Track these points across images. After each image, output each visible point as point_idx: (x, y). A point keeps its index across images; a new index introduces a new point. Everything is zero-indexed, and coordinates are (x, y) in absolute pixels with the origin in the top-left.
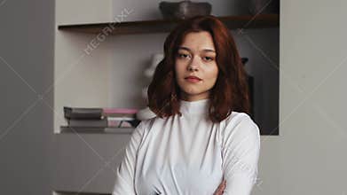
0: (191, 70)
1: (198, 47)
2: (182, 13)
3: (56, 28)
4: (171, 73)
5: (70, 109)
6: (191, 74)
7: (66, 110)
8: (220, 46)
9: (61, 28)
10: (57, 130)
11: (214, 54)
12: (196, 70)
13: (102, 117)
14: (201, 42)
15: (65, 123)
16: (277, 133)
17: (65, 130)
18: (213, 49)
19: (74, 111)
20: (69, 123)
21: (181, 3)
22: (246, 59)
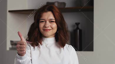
0: (46, 27)
1: (48, 18)
4: (37, 29)
6: (46, 29)
7: (11, 42)
8: (56, 17)
9: (9, 11)
10: (8, 49)
11: (54, 20)
12: (48, 27)
14: (49, 16)
17: (11, 49)
18: (54, 18)
19: (14, 42)
20: (12, 46)
21: (55, 2)
22: (79, 23)
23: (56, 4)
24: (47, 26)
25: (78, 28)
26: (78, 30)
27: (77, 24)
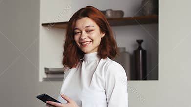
2: (108, 15)
3: (41, 25)
5: (48, 69)
7: (46, 69)
9: (43, 25)
10: (41, 80)
15: (45, 76)
16: (157, 79)
17: (45, 80)
19: (50, 70)
21: (107, 10)
22: (142, 41)
25: (140, 48)
26: (141, 51)
27: (140, 42)
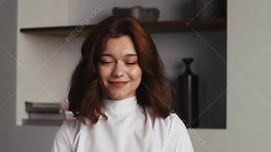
1: (121, 53)
6: (117, 80)
7: (28, 104)
9: (23, 30)
10: (19, 123)
12: (122, 76)
13: (61, 111)
15: (26, 116)
18: (135, 53)
19: (34, 106)
20: (30, 116)
21: (132, 8)
22: (192, 60)
23: (136, 14)
24: (120, 74)
25: (188, 72)
26: (190, 77)
27: (187, 62)
